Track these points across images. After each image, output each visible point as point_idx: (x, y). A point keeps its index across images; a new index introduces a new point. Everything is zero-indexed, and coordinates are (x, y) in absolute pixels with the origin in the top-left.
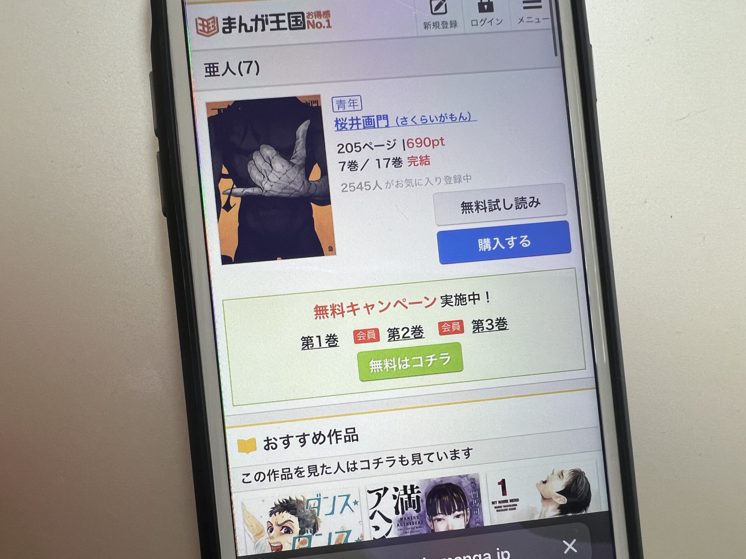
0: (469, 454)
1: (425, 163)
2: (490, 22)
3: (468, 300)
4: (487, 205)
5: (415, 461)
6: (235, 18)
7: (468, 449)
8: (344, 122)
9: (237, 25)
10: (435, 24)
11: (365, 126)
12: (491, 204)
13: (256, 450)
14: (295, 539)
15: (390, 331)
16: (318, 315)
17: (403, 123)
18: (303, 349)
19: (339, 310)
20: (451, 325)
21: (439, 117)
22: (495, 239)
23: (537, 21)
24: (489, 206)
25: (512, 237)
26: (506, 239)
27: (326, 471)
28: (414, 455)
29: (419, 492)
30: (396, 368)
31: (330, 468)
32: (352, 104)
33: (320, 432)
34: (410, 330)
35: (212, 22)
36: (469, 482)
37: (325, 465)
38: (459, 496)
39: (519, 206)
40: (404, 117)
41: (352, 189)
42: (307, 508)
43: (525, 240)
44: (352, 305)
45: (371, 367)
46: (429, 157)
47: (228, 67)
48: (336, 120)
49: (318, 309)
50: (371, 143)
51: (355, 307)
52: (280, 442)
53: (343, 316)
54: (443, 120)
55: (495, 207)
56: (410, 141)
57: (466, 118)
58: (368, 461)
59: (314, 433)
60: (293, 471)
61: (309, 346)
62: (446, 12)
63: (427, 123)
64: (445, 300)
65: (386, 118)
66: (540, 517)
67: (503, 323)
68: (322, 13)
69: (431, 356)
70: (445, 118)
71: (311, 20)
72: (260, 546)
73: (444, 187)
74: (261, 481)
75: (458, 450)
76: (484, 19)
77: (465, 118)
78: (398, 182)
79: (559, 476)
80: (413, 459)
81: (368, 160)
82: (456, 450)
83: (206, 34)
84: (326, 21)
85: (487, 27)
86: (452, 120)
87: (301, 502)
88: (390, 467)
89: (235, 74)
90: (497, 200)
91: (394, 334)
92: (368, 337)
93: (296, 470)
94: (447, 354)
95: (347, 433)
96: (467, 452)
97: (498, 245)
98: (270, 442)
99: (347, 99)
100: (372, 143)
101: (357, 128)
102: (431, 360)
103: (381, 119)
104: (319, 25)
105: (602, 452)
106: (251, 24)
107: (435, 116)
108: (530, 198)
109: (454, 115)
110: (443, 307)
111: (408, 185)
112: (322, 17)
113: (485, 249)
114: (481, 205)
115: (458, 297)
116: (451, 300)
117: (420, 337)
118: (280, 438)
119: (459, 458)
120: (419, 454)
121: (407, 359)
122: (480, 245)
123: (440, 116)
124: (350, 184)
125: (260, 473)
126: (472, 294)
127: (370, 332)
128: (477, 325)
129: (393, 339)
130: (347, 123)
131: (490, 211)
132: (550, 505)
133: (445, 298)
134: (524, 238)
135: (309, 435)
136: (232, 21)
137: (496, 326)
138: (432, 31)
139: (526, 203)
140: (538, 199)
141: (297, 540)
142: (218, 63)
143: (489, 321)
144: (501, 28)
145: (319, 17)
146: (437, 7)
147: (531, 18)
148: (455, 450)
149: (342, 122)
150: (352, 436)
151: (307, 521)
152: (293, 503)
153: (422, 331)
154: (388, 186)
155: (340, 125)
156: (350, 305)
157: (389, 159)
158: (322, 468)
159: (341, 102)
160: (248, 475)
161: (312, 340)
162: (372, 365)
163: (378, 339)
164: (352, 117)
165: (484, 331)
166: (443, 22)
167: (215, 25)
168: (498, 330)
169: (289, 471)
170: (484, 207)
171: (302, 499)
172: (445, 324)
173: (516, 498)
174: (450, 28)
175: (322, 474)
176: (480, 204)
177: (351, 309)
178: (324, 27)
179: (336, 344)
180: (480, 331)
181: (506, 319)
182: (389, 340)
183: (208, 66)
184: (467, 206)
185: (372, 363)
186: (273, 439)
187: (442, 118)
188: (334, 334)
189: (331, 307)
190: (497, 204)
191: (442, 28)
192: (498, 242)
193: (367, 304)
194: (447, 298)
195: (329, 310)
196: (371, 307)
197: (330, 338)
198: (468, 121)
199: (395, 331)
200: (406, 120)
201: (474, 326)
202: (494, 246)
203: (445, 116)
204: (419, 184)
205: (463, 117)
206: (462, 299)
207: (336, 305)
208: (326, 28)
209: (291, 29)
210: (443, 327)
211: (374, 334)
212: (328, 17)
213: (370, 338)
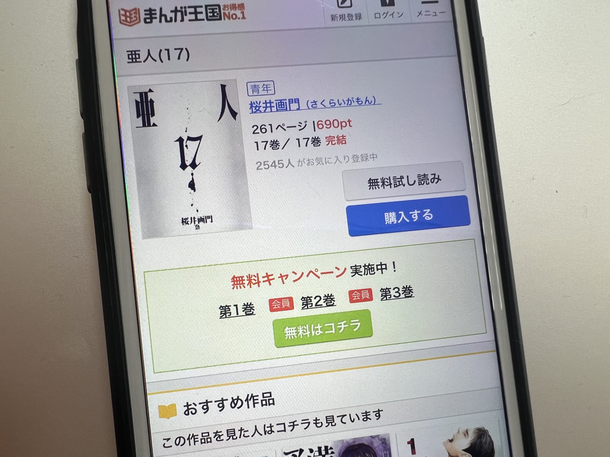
0: (379, 416)
2: (392, 16)
3: (376, 270)
4: (392, 182)
5: (329, 423)
6: (156, 9)
7: (379, 411)
8: (258, 105)
9: (158, 16)
10: (341, 17)
11: (278, 109)
12: (396, 181)
13: (176, 415)
15: (303, 299)
16: (236, 285)
17: (313, 106)
18: (221, 317)
19: (255, 280)
20: (361, 293)
21: (347, 101)
22: (400, 213)
23: (434, 14)
24: (394, 183)
25: (416, 210)
26: (410, 213)
27: (244, 434)
28: (328, 418)
29: (333, 453)
30: (309, 334)
31: (248, 431)
32: (265, 89)
33: (238, 397)
34: (322, 298)
35: (134, 13)
36: (380, 442)
37: (243, 429)
38: (371, 456)
39: (421, 182)
40: (314, 101)
41: (266, 166)
43: (429, 213)
44: (267, 276)
45: (286, 334)
47: (149, 54)
48: (250, 103)
49: (235, 279)
50: (283, 125)
51: (270, 278)
52: (199, 408)
53: (259, 286)
54: (350, 104)
55: (399, 183)
56: (319, 123)
57: (371, 102)
58: (284, 424)
59: (232, 398)
60: (212, 435)
61: (227, 314)
62: (351, 6)
63: (335, 106)
64: (355, 270)
65: (297, 102)
67: (409, 291)
68: (237, 6)
69: (342, 323)
70: (352, 101)
71: (227, 12)
73: (351, 166)
74: (181, 445)
75: (370, 412)
76: (386, 12)
77: (370, 102)
78: (309, 160)
79: (465, 435)
80: (327, 421)
82: (367, 412)
83: (129, 24)
84: (241, 13)
85: (389, 20)
86: (358, 103)
88: (305, 429)
89: (155, 61)
90: (401, 176)
91: (307, 302)
92: (283, 306)
93: (215, 434)
94: (358, 320)
95: (263, 397)
96: (378, 414)
97: (403, 219)
98: (190, 407)
99: (261, 84)
101: (270, 111)
102: (343, 326)
103: (293, 103)
104: (234, 17)
105: (503, 411)
106: (170, 15)
107: (343, 100)
108: (432, 174)
109: (360, 99)
110: (352, 276)
111: (319, 163)
112: (237, 10)
113: (391, 221)
114: (387, 182)
115: (366, 267)
116: (360, 270)
117: (332, 305)
118: (200, 404)
119: (370, 419)
120: (333, 416)
121: (320, 326)
122: (386, 218)
123: (347, 99)
124: (264, 162)
125: (180, 438)
126: (380, 264)
128: (385, 293)
129: (306, 306)
130: (261, 106)
131: (395, 187)
133: (354, 268)
134: (426, 212)
135: (227, 400)
136: (153, 12)
137: (403, 294)
138: (339, 23)
139: (428, 179)
140: (438, 176)
142: (139, 51)
143: (396, 289)
144: (402, 20)
145: (234, 9)
146: (343, 2)
147: (429, 11)
149: (256, 106)
150: (269, 400)
153: (333, 299)
154: (300, 164)
155: (255, 108)
156: (265, 275)
158: (240, 432)
159: (255, 87)
160: (168, 439)
161: (229, 309)
162: (287, 332)
163: (292, 307)
164: (266, 101)
165: (391, 298)
166: (349, 15)
167: (138, 16)
168: (404, 297)
169: (209, 435)
170: (389, 183)
172: (355, 292)
174: (355, 20)
175: (240, 437)
176: (386, 180)
177: (266, 279)
178: (239, 18)
179: (253, 312)
180: (388, 298)
181: (411, 287)
182: (303, 308)
183: (130, 53)
184: (374, 183)
185: (287, 330)
186: (193, 405)
187: (349, 102)
188: (251, 303)
189: (247, 278)
190: (401, 181)
191: (348, 20)
192: (403, 215)
193: (281, 274)
194: (356, 268)
195: (246, 280)
196: (286, 277)
197: (247, 306)
198: (373, 104)
199: (308, 300)
200: (315, 103)
201: (382, 294)
202: (399, 220)
203: (352, 100)
204: (329, 162)
205: (368, 101)
206: (370, 269)
207: (252, 275)
208: (241, 19)
209: (208, 20)
210: (353, 295)
211: (289, 303)
212: (242, 9)
213: (284, 306)
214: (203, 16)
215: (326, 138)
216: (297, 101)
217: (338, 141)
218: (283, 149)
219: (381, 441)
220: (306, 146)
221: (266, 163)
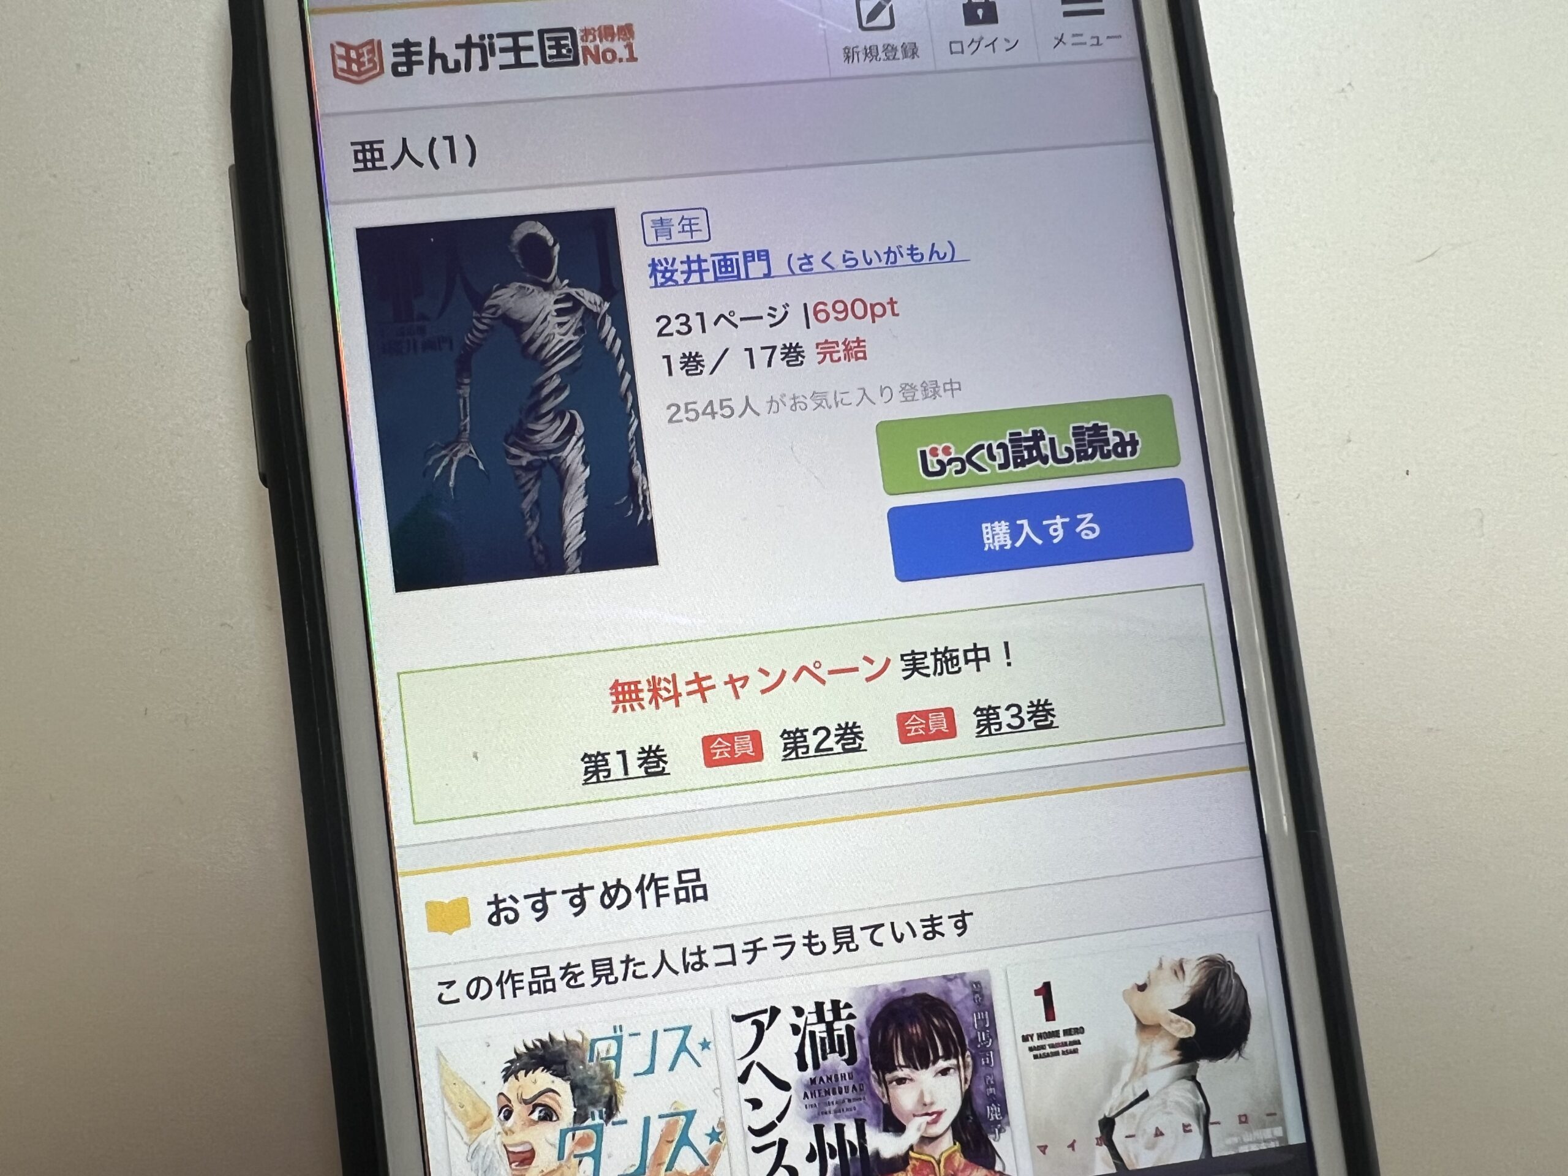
1: (856, 355)
2: (991, 46)
3: (964, 662)
6: (421, 41)
8: (669, 268)
9: (425, 57)
11: (718, 275)
14: (563, 1133)
15: (786, 736)
16: (621, 702)
17: (804, 267)
18: (586, 782)
19: (669, 691)
20: (927, 719)
21: (885, 253)
22: (1019, 522)
23: (1094, 41)
25: (1058, 517)
26: (1045, 523)
29: (851, 1016)
32: (687, 228)
34: (833, 732)
35: (369, 52)
38: (946, 1023)
40: (805, 255)
41: (692, 415)
42: (591, 1060)
43: (1089, 522)
44: (698, 679)
46: (864, 341)
47: (405, 149)
48: (650, 262)
49: (620, 689)
50: (732, 314)
51: (705, 684)
53: (677, 705)
54: (893, 260)
56: (820, 307)
57: (945, 254)
61: (601, 774)
62: (892, 25)
63: (857, 267)
64: (911, 662)
65: (765, 258)
67: (1045, 713)
68: (615, 30)
70: (898, 255)
71: (591, 46)
72: (482, 1153)
73: (899, 410)
76: (977, 38)
77: (942, 256)
78: (794, 398)
81: (726, 350)
83: (356, 78)
84: (625, 47)
85: (985, 56)
86: (912, 258)
87: (577, 1045)
89: (420, 165)
91: (795, 742)
92: (737, 752)
97: (1028, 536)
99: (676, 217)
100: (734, 314)
101: (699, 281)
103: (754, 260)
104: (609, 56)
106: (456, 55)
107: (876, 252)
109: (917, 249)
110: (905, 678)
111: (820, 405)
112: (616, 38)
113: (997, 545)
115: (939, 656)
116: (923, 663)
117: (856, 748)
122: (985, 536)
123: (887, 250)
124: (687, 404)
126: (972, 647)
127: (742, 738)
128: (985, 717)
129: (794, 754)
130: (677, 270)
132: (1157, 1038)
133: (910, 657)
134: (1085, 519)
136: (413, 49)
137: (1030, 719)
138: (861, 66)
141: (570, 1134)
142: (382, 142)
143: (1012, 709)
144: (1016, 57)
145: (610, 38)
146: (873, 15)
147: (1081, 35)
149: (666, 268)
151: (592, 1090)
152: (557, 1048)
153: (860, 735)
154: (774, 408)
155: (661, 274)
156: (693, 678)
157: (774, 348)
159: (662, 223)
161: (606, 761)
163: (758, 755)
164: (688, 257)
165: (1002, 731)
166: (886, 47)
167: (376, 59)
168: (1035, 728)
172: (912, 718)
174: (903, 58)
177: (695, 687)
178: (621, 60)
179: (664, 768)
180: (993, 732)
181: (1051, 704)
182: (785, 758)
183: (359, 147)
187: (891, 256)
188: (658, 747)
189: (650, 685)
191: (884, 60)
192: (1027, 529)
193: (731, 676)
194: (914, 657)
195: (645, 691)
196: (742, 682)
197: (649, 754)
198: (949, 260)
199: (799, 737)
200: (809, 261)
201: (979, 721)
202: (1019, 539)
203: (897, 250)
204: (844, 402)
205: (937, 253)
206: (949, 660)
207: (660, 679)
208: (625, 62)
209: (545, 64)
210: (909, 725)
211: (750, 745)
212: (629, 39)
213: (739, 753)
214: (534, 56)
216: (763, 255)
221: (690, 407)
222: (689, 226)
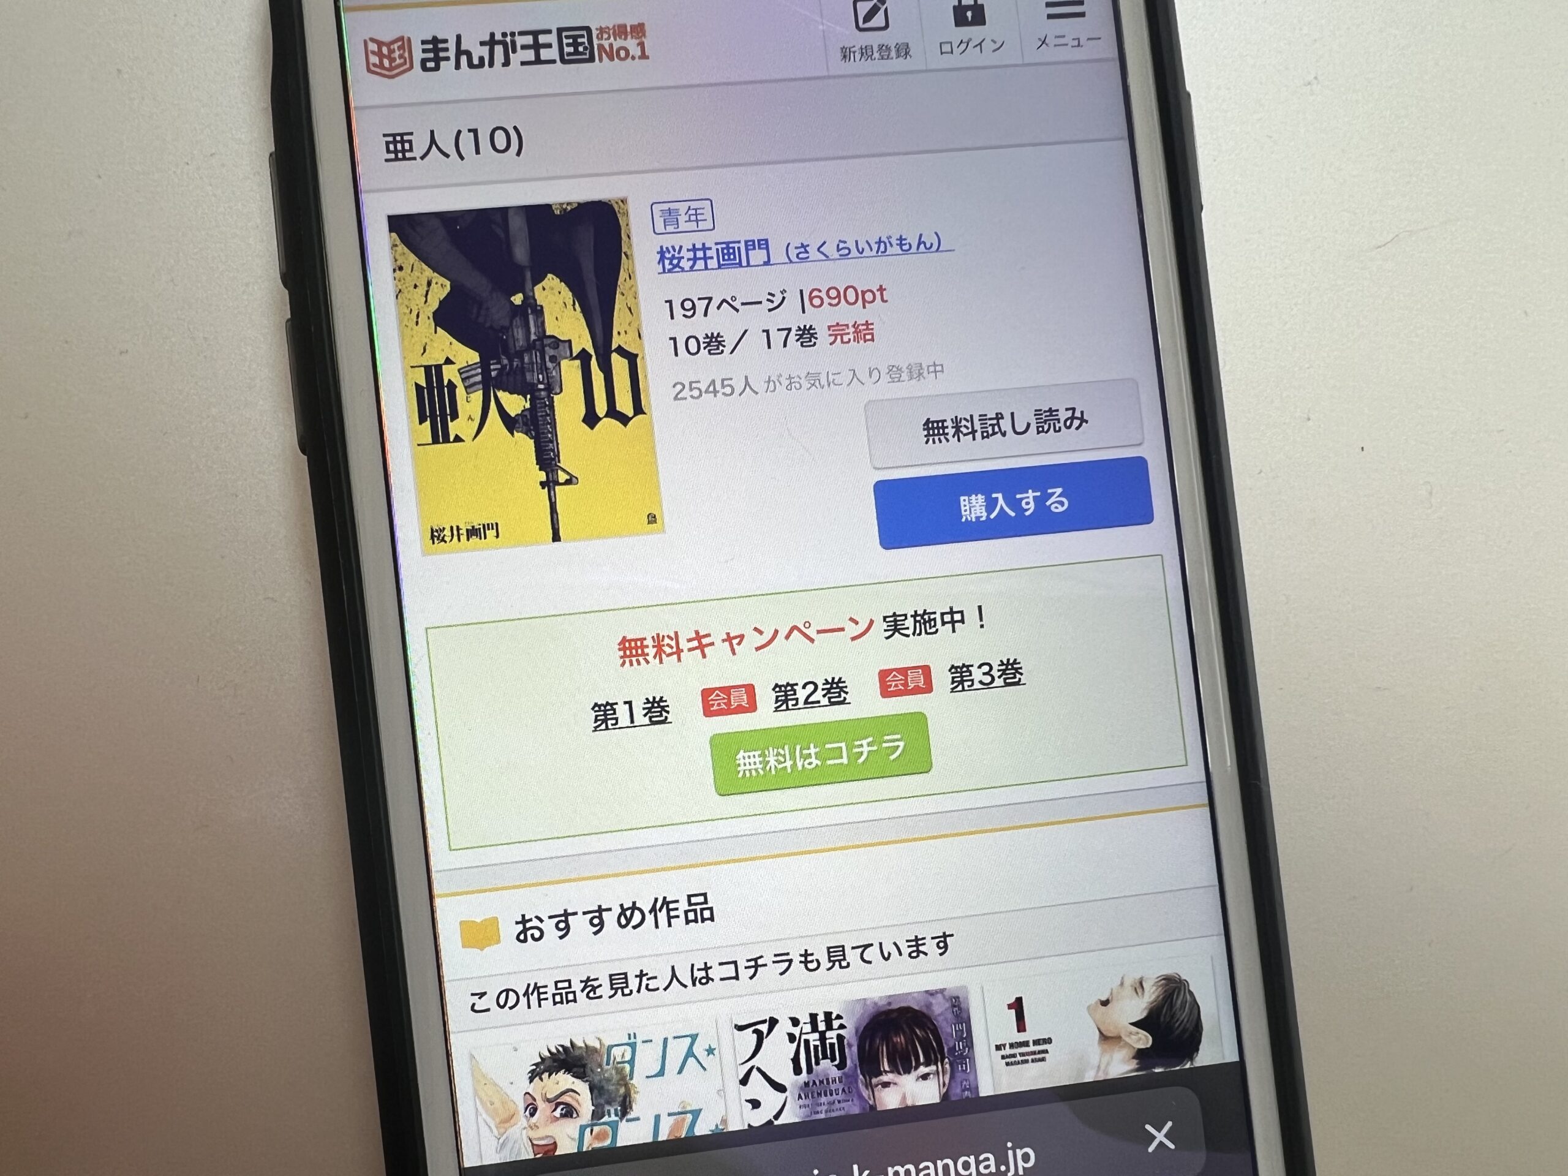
0: (946, 947)
2: (979, 47)
3: (941, 625)
4: (977, 426)
5: (834, 962)
6: (448, 38)
7: (945, 936)
8: (677, 255)
9: (452, 54)
10: (864, 51)
11: (722, 262)
12: (986, 423)
13: (498, 942)
14: (582, 1129)
15: (777, 689)
16: (628, 657)
17: (801, 256)
18: (596, 729)
19: (672, 647)
20: (906, 675)
21: (876, 243)
22: (994, 495)
23: (1076, 42)
24: (982, 428)
25: (1030, 491)
26: (1018, 496)
27: (647, 985)
28: (831, 950)
29: (842, 1027)
30: (791, 766)
31: (655, 978)
32: (693, 218)
33: (634, 903)
34: (820, 686)
35: (399, 48)
36: (948, 1005)
37: (644, 973)
38: (927, 1033)
39: (1043, 427)
40: (802, 244)
41: (696, 393)
42: (608, 1064)
43: (1059, 496)
44: (698, 637)
45: (739, 765)
47: (433, 141)
48: (659, 250)
49: (627, 645)
50: (733, 299)
51: (705, 641)
52: (549, 926)
53: (679, 659)
54: (883, 250)
55: (993, 429)
57: (932, 244)
58: (735, 963)
59: (622, 906)
60: (577, 986)
61: (610, 722)
62: (887, 26)
63: (849, 256)
64: (893, 623)
65: (765, 246)
66: (1096, 1076)
67: (1013, 671)
68: (629, 29)
69: (864, 742)
70: (888, 245)
71: (606, 44)
72: (509, 1145)
73: (886, 390)
74: (511, 1008)
75: (924, 938)
76: (966, 39)
77: (928, 245)
78: (790, 378)
79: (1136, 989)
80: (829, 957)
82: (919, 937)
83: (388, 73)
84: (638, 44)
85: (973, 57)
86: (901, 249)
87: (595, 1050)
88: (782, 974)
89: (447, 156)
90: (997, 414)
91: (786, 695)
92: (732, 704)
93: (584, 984)
94: (899, 736)
95: (690, 904)
96: (943, 942)
97: (1002, 509)
98: (528, 925)
99: (683, 207)
100: (736, 299)
101: (703, 268)
102: (866, 749)
103: (754, 248)
104: (623, 54)
105: (1223, 938)
106: (480, 52)
107: (867, 242)
108: (1067, 409)
109: (906, 239)
110: (887, 638)
111: (813, 385)
112: (629, 37)
113: (973, 516)
114: (965, 426)
115: (918, 618)
116: (904, 624)
117: (841, 701)
118: (550, 917)
119: (926, 954)
120: (843, 947)
121: (815, 747)
122: (963, 509)
123: (877, 240)
124: (691, 383)
125: (507, 991)
126: (948, 610)
127: (736, 691)
128: (959, 675)
129: (784, 705)
130: (683, 258)
131: (983, 438)
132: (1117, 1048)
133: (892, 619)
134: (1055, 493)
135: (610, 910)
136: (441, 46)
137: (999, 677)
138: (858, 65)
139: (1059, 420)
140: (1082, 413)
141: (588, 1130)
142: (411, 134)
143: (984, 667)
144: (1002, 57)
145: (623, 37)
146: (868, 17)
147: (1064, 36)
148: (916, 937)
149: (673, 255)
150: (702, 910)
151: (608, 1090)
152: (577, 1053)
153: (845, 689)
154: (771, 388)
155: (669, 261)
156: (694, 635)
158: (638, 979)
159: (670, 213)
160: (482, 995)
161: (614, 710)
162: (742, 762)
163: (752, 707)
164: (694, 245)
165: (973, 687)
166: (881, 47)
167: (406, 55)
168: (1003, 684)
169: (570, 987)
170: (970, 430)
171: (598, 1046)
172: (892, 675)
173: (1047, 1037)
174: (897, 58)
175: (639, 991)
176: (964, 423)
177: (695, 643)
178: (633, 58)
179: (666, 718)
180: (966, 688)
181: (1019, 663)
182: (777, 709)
183: (391, 139)
184: (936, 428)
185: (742, 758)
186: (535, 920)
187: (881, 246)
188: (662, 698)
189: (654, 642)
190: (998, 424)
191: (879, 59)
192: (1001, 502)
193: (728, 634)
194: (895, 619)
195: (651, 647)
196: (738, 640)
197: (653, 705)
198: (935, 250)
199: (789, 691)
200: (805, 250)
201: (953, 678)
202: (993, 511)
203: (887, 241)
204: (836, 382)
205: (925, 243)
206: (927, 622)
207: (663, 636)
208: (637, 59)
209: (564, 61)
210: (889, 681)
211: (745, 697)
212: (641, 37)
213: (736, 704)
214: (552, 53)
215: (829, 327)
216: (763, 244)
217: (856, 335)
218: (732, 352)
219: (950, 1002)
220: (785, 345)
221: (694, 385)
222: (695, 216)
